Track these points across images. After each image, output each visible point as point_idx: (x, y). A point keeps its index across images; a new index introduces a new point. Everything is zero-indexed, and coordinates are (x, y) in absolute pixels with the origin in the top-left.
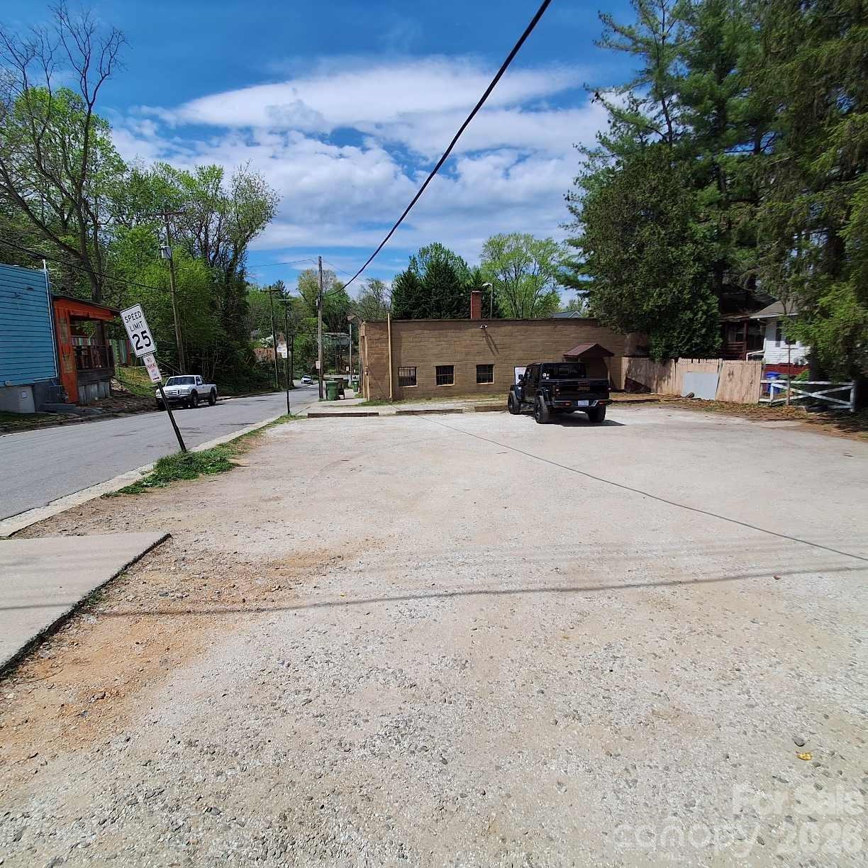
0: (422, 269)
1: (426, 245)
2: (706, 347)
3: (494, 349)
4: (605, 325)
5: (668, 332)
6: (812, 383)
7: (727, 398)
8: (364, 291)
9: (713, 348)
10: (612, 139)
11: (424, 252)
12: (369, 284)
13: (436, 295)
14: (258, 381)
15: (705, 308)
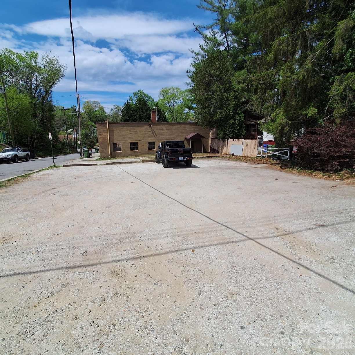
0: (134, 101)
1: (136, 91)
2: (239, 134)
3: (155, 135)
4: (200, 125)
5: (224, 128)
6: (275, 148)
7: (246, 155)
8: (112, 110)
9: (242, 135)
10: (205, 48)
11: (135, 94)
12: (114, 107)
13: (139, 112)
14: (59, 150)
15: (238, 118)
